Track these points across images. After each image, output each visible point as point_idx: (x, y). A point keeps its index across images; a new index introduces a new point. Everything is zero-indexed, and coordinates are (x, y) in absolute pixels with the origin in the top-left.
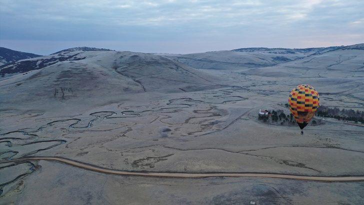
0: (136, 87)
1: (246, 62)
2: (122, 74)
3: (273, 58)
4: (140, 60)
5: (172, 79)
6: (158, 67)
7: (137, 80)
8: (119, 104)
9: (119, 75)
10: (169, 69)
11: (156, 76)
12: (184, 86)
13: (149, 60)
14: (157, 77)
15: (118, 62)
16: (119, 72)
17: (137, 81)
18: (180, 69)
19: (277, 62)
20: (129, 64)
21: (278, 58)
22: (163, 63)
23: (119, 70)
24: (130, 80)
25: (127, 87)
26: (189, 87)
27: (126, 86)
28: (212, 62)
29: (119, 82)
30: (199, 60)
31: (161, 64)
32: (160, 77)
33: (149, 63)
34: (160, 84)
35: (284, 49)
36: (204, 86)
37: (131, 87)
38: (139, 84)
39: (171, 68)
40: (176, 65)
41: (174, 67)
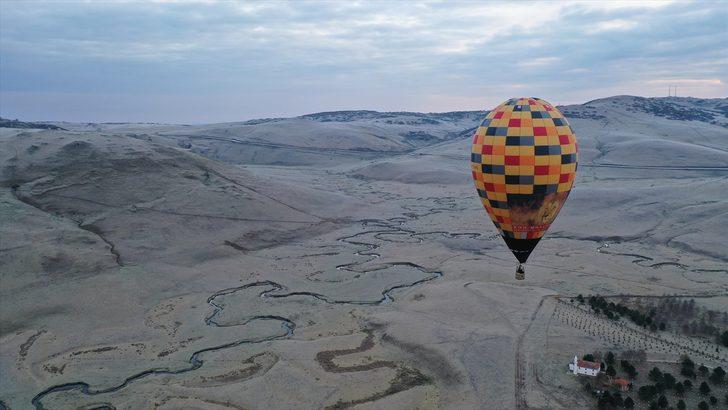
0: (87, 250)
1: (352, 147)
2: (38, 206)
3: (402, 135)
4: (94, 155)
5: (198, 211)
6: (150, 176)
7: (88, 221)
8: (23, 337)
9: (26, 210)
10: (186, 180)
11: (149, 205)
12: (236, 231)
13: (121, 156)
14: (152, 209)
15: (22, 166)
16: (25, 200)
17: (89, 228)
18: (214, 178)
19: (413, 143)
20: (60, 169)
21: (412, 136)
22: (166, 163)
23: (26, 190)
24: (66, 225)
25: (53, 254)
26: (252, 236)
27: (53, 250)
28: (274, 147)
29: (27, 237)
30: (242, 143)
31: (157, 165)
32: (162, 208)
33: (122, 166)
34: (166, 231)
35: (413, 114)
36: (293, 227)
37: (68, 250)
38: (97, 237)
39: (191, 177)
40: (202, 168)
41: (199, 173)
